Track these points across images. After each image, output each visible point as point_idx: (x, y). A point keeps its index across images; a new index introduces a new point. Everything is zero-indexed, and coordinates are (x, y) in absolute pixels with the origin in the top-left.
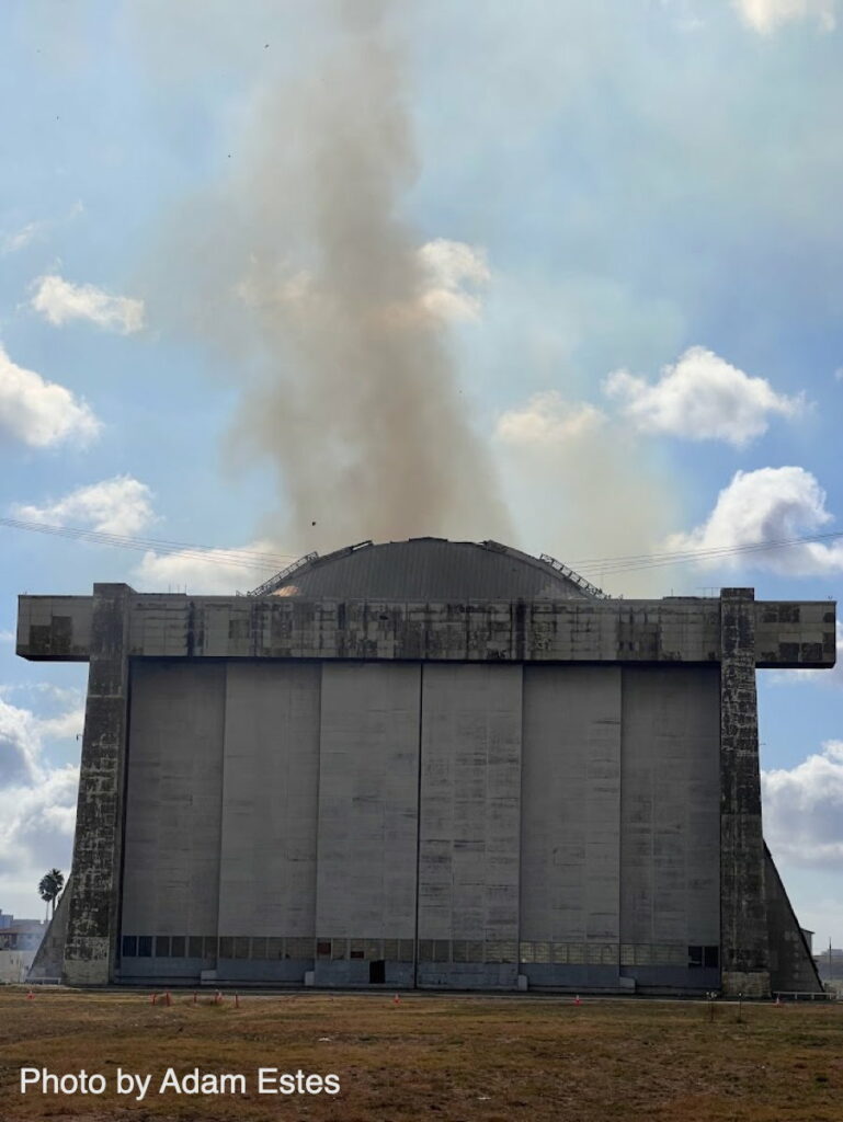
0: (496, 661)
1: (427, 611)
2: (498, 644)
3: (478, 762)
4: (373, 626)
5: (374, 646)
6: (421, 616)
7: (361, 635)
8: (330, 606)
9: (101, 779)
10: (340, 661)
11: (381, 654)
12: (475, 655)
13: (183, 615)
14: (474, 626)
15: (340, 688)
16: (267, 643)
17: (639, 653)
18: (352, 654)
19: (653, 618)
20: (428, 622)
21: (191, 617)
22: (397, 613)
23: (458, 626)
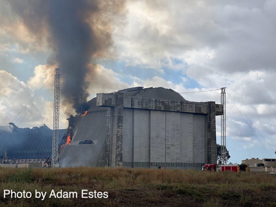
0: (178, 112)
1: (169, 102)
2: (179, 109)
3: (174, 130)
4: (160, 104)
5: (160, 108)
6: (167, 103)
7: (158, 105)
8: (154, 100)
10: (155, 110)
11: (162, 109)
12: (175, 111)
14: (175, 105)
16: (144, 106)
17: (198, 112)
18: (157, 109)
19: (200, 106)
20: (169, 104)
21: (132, 100)
22: (164, 102)
23: (173, 105)
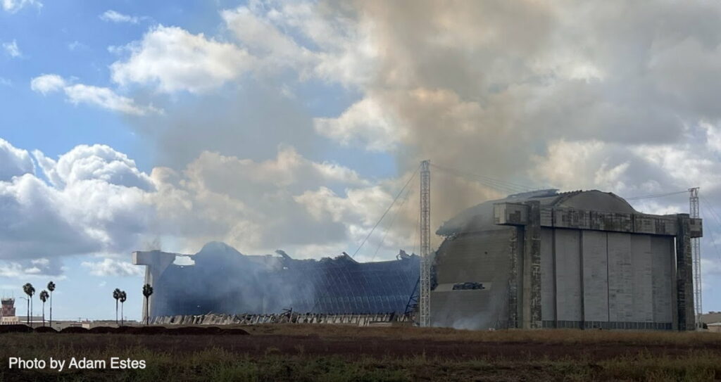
0: (627, 233)
1: (611, 215)
2: (628, 227)
3: (622, 265)
4: (598, 219)
5: (599, 225)
6: (609, 217)
7: (595, 222)
8: (588, 212)
9: (537, 267)
10: (591, 230)
11: (601, 229)
12: (623, 230)
13: (550, 213)
14: (622, 221)
15: (588, 239)
16: (572, 223)
17: (661, 232)
18: (593, 228)
19: (663, 221)
20: (612, 219)
21: (552, 214)
22: (604, 216)
23: (618, 220)
